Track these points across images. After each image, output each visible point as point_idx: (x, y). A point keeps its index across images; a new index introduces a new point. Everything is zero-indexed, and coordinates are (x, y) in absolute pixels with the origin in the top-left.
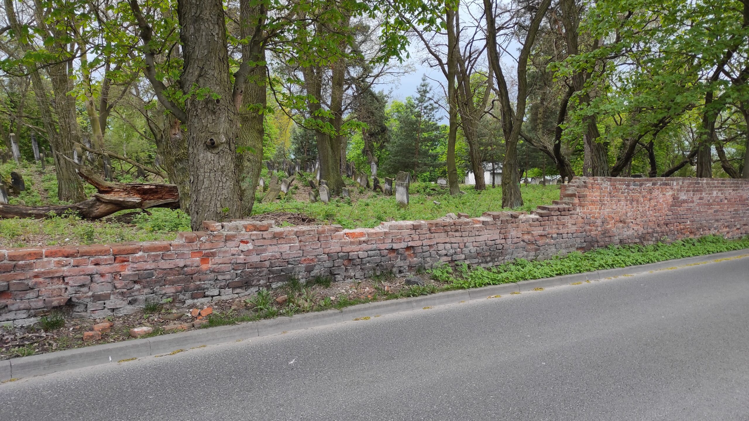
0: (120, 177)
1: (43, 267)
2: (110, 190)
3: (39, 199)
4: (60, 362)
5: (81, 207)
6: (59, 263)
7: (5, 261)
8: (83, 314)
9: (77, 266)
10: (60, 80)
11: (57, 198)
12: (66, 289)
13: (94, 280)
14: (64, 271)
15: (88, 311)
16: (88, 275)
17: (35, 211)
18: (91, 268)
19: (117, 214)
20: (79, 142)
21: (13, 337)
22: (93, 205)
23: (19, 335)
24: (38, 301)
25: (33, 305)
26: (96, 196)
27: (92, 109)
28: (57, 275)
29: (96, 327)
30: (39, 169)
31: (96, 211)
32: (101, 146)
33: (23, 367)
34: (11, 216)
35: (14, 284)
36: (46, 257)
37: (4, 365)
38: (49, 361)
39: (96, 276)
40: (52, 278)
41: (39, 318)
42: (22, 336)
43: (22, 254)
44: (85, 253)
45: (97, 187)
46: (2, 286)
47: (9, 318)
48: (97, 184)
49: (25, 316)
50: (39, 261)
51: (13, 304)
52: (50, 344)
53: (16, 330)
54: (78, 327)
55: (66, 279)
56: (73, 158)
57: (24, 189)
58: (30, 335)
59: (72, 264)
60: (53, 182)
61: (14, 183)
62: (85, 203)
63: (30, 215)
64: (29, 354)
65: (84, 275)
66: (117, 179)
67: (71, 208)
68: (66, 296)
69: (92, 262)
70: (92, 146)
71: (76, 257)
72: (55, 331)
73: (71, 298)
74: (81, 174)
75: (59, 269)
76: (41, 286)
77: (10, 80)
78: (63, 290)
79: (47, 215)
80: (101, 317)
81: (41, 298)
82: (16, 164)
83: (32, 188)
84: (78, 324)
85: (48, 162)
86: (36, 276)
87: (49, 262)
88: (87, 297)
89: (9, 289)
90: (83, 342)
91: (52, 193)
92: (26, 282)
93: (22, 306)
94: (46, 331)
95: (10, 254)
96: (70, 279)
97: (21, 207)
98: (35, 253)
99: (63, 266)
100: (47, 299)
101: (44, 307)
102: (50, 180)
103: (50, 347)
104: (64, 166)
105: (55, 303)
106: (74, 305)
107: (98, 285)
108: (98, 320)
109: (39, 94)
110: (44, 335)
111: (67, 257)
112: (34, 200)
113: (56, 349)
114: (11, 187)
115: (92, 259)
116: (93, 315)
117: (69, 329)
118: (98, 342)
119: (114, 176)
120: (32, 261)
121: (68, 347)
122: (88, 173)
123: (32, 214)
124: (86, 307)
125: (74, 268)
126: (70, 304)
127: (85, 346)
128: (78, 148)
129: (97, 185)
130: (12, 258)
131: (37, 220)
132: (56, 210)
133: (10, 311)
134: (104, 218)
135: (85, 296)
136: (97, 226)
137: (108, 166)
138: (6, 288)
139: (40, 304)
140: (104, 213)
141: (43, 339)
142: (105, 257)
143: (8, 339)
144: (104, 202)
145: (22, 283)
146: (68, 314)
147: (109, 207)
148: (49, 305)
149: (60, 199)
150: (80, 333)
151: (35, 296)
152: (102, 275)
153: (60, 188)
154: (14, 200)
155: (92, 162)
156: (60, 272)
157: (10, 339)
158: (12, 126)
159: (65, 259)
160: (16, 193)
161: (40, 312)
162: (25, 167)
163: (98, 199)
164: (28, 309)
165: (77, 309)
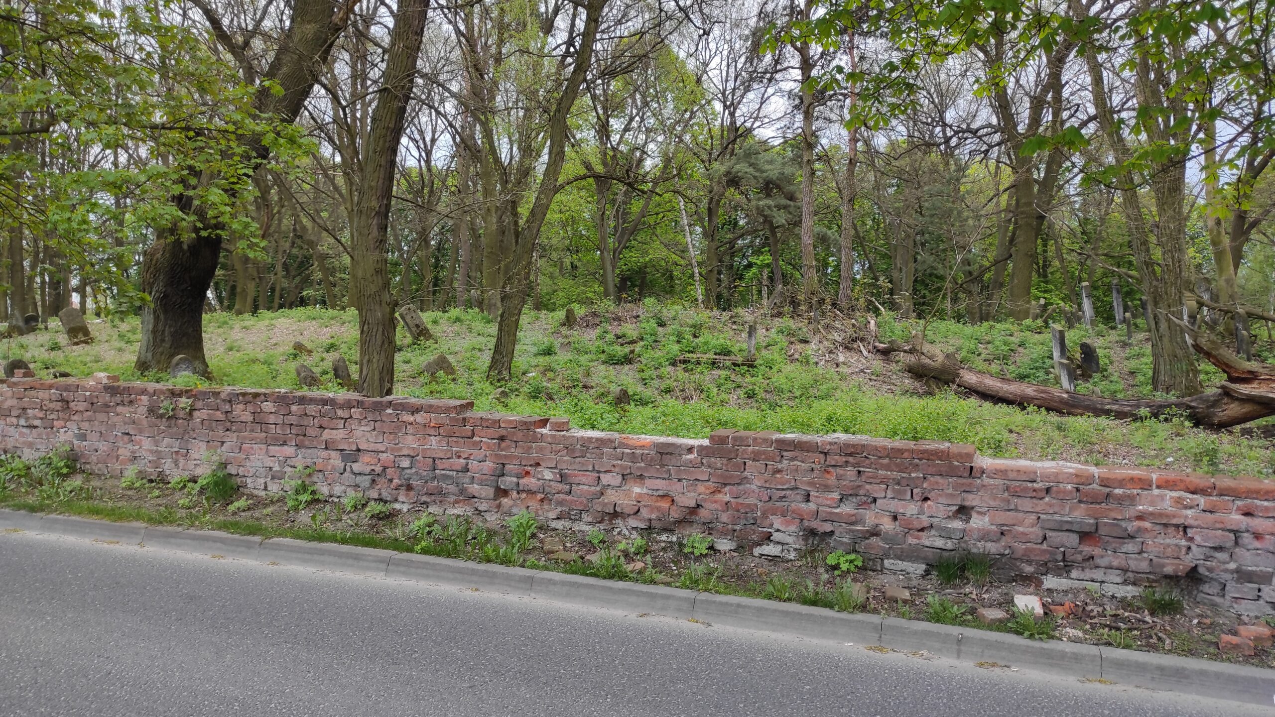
0: (1266, 354)
1: (1152, 504)
2: (1250, 377)
3: (1121, 387)
4: (1179, 677)
5: (1193, 404)
6: (1178, 501)
7: (1095, 486)
8: (1218, 600)
9: (1211, 512)
10: (1169, 189)
11: (1150, 387)
12: (1189, 548)
13: (1240, 541)
14: (1186, 517)
15: (1227, 597)
16: (1230, 531)
17: (1115, 407)
18: (1236, 519)
19: (1262, 421)
20: (1192, 291)
21: (1100, 609)
22: (1216, 403)
23: (1110, 609)
24: (1141, 560)
25: (1133, 565)
26: (1223, 387)
27: (1219, 233)
28: (1174, 521)
29: (1242, 629)
30: (1123, 338)
31: (1221, 414)
32: (1232, 297)
33: (1120, 665)
34: (1079, 411)
35: (1106, 524)
36: (1158, 487)
37: (1092, 653)
38: (1161, 669)
39: (1246, 535)
40: (1166, 525)
41: (1141, 589)
42: (1114, 612)
43: (1120, 477)
44: (1226, 489)
45: (1224, 371)
46: (1088, 524)
47: (1095, 577)
48: (1227, 365)
49: (1119, 580)
50: (1146, 492)
51: (1102, 557)
52: (1159, 639)
53: (1105, 599)
54: (1208, 621)
55: (1189, 530)
56: (1182, 319)
57: (1098, 369)
58: (1126, 614)
59: (1202, 507)
60: (1144, 360)
61: (1084, 360)
62: (1201, 398)
63: (1107, 413)
64: (1127, 647)
65: (1223, 530)
66: (1259, 356)
67: (1177, 405)
68: (1189, 561)
69: (1238, 509)
70: (1215, 298)
71: (1210, 495)
72: (1167, 618)
73: (1196, 566)
74: (1197, 348)
75: (1179, 512)
76: (1147, 535)
77: (1084, 200)
78: (1184, 550)
79: (1135, 415)
80: (1251, 614)
81: (1145, 555)
82: (1086, 330)
83: (1110, 369)
84: (1207, 617)
85: (1136, 326)
86: (1140, 518)
87: (1162, 497)
88: (1226, 571)
89: (1097, 530)
90: (1218, 652)
91: (1142, 379)
92: (1123, 524)
93: (1115, 563)
94: (1152, 614)
95: (1102, 475)
96: (1196, 533)
97: (1094, 398)
98: (1140, 479)
99: (1187, 507)
100: (1155, 560)
101: (1150, 573)
102: (1139, 356)
103: (1161, 644)
104: (1167, 333)
105: (1169, 570)
106: (1201, 580)
107: (1248, 554)
108: (1244, 618)
109: (1133, 217)
110: (1148, 619)
111: (1193, 493)
112: (1113, 387)
113: (1170, 651)
114: (1079, 367)
115: (1239, 503)
116: (1235, 606)
117: (1191, 621)
118: (1247, 660)
119: (1253, 351)
120: (1135, 491)
121: (1191, 653)
122: (1211, 346)
123: (1111, 411)
124: (1224, 589)
125: (1203, 514)
126: (1193, 577)
127: (1222, 660)
128: (1190, 303)
129: (1225, 366)
130: (1105, 482)
131: (1117, 422)
132: (1150, 407)
133: (1097, 567)
134: (1238, 428)
135: (1222, 567)
136: (1224, 442)
137: (1245, 332)
138: (1093, 529)
139: (1144, 566)
140: (1236, 418)
141: (1147, 626)
142: (1266, 504)
143: (1092, 611)
144: (1237, 399)
145: (1117, 525)
146: (1190, 593)
147: (1247, 408)
148: (1158, 570)
149: (1155, 388)
150: (1212, 634)
151: (1136, 549)
152: (1258, 536)
153: (1156, 371)
154: (1084, 387)
155: (1212, 326)
156: (1180, 517)
157: (1095, 613)
158: (1081, 270)
159: (1190, 496)
160: (1086, 377)
161: (1141, 580)
162: (1100, 335)
163: (1226, 393)
164: (1125, 570)
165: (1206, 588)
